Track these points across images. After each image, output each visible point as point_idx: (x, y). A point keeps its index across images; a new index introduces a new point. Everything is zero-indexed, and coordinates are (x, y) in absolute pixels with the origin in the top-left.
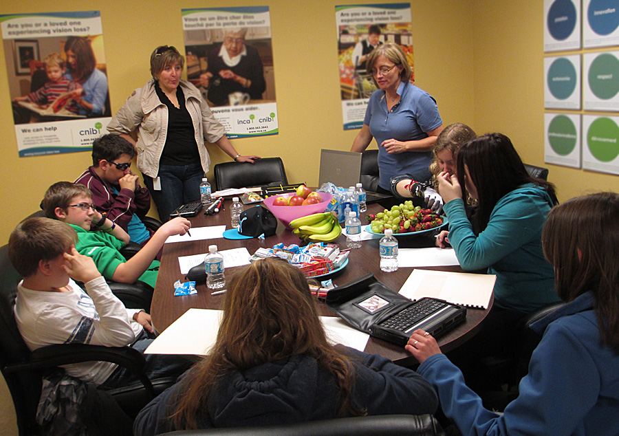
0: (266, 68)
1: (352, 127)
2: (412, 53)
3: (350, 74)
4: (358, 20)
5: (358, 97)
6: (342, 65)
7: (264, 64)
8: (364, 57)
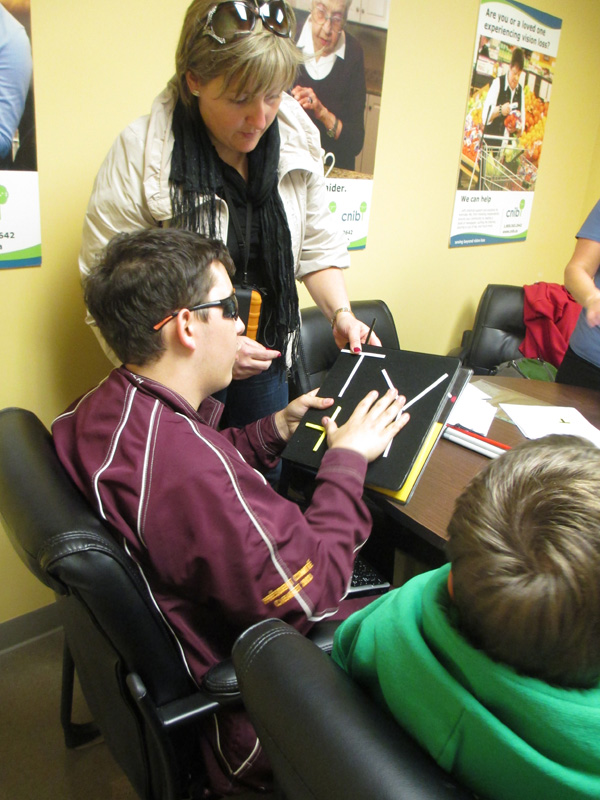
0: (370, 99)
1: (461, 242)
2: (545, 115)
3: (476, 140)
4: (504, 32)
5: (476, 187)
6: (470, 118)
7: (369, 89)
8: (498, 108)
